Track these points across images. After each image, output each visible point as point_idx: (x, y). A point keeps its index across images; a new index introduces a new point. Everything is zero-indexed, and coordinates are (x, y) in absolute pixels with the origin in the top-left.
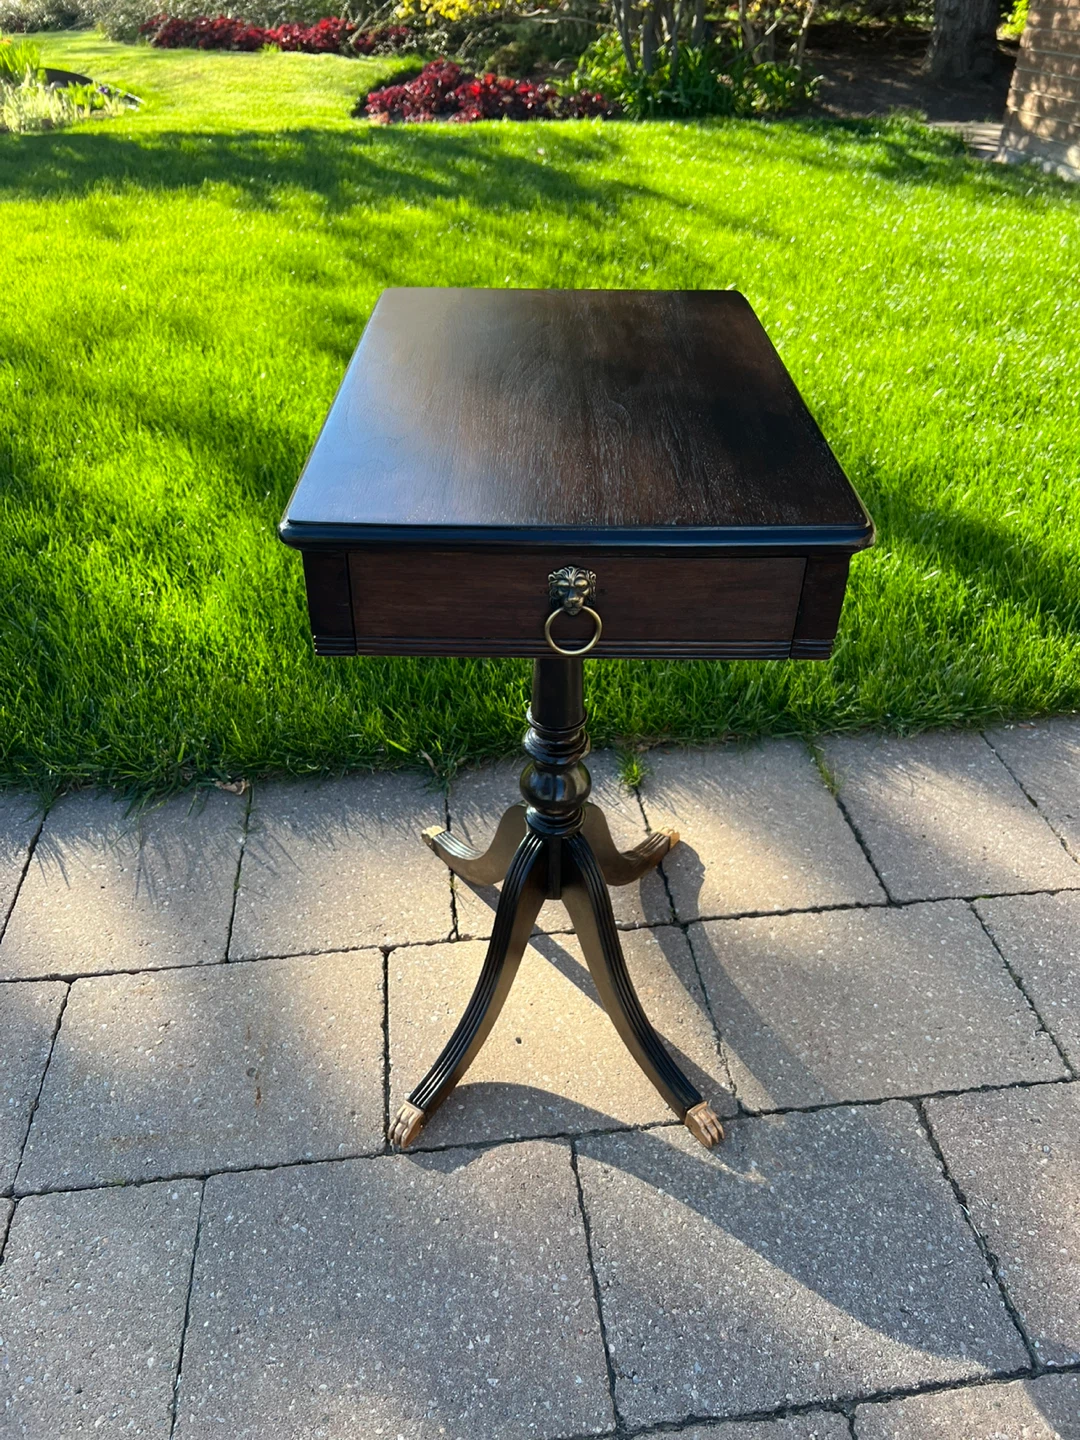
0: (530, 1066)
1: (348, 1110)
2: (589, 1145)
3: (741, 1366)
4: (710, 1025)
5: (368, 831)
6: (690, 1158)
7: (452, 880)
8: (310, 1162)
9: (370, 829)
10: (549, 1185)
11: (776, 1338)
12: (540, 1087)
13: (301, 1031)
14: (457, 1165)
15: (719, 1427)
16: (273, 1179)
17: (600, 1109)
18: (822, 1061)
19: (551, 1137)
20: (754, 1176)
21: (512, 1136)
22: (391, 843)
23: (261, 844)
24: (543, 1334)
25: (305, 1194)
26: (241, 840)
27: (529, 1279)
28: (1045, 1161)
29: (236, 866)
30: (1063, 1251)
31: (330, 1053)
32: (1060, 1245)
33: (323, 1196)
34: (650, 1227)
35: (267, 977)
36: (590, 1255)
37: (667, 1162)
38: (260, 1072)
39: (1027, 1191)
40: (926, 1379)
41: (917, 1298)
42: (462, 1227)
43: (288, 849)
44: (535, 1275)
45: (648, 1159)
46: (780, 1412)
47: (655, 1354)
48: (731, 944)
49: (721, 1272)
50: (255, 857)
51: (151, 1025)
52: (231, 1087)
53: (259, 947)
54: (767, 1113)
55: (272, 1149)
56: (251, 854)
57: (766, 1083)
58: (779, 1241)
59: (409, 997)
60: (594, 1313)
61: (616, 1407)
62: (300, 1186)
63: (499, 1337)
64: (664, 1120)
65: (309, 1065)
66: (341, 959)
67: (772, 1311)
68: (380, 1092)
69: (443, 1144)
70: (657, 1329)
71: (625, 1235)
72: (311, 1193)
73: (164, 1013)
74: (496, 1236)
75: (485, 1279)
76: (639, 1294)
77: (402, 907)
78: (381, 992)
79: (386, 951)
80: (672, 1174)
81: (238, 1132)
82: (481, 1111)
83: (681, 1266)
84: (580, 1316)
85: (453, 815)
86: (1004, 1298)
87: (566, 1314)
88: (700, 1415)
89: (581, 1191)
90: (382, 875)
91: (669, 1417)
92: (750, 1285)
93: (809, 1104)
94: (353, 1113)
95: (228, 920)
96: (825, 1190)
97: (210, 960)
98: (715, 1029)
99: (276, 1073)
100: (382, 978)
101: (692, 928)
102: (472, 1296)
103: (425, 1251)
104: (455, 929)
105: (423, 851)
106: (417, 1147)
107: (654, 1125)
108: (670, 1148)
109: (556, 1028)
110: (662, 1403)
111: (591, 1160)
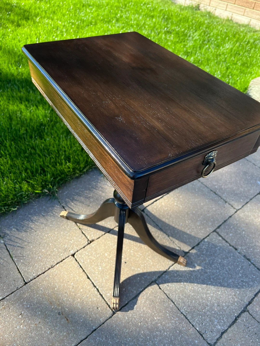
0: (133, 268)
1: (96, 308)
2: (160, 281)
3: (223, 314)
4: (165, 234)
5: (42, 221)
6: (183, 271)
7: (77, 225)
8: (96, 330)
9: (42, 220)
10: (158, 297)
11: (225, 303)
12: (139, 272)
13: (66, 293)
14: (134, 306)
15: (228, 331)
16: (89, 341)
17: (156, 270)
18: (192, 231)
19: (150, 284)
20: (198, 268)
21: (141, 290)
22: (52, 222)
23: (10, 240)
24: (182, 336)
25: (101, 340)
26: (2, 242)
27: (170, 324)
28: (244, 232)
29: (7, 251)
30: (258, 250)
31: (79, 294)
32: (257, 249)
33: (106, 337)
34: (186, 293)
35: (43, 282)
36: (178, 309)
37: (179, 275)
38: (62, 312)
39: (245, 241)
40: (255, 293)
41: (242, 277)
42: (146, 322)
43: (20, 238)
44: (171, 323)
45: (175, 277)
46: (236, 319)
47: (206, 324)
48: (156, 211)
49: (206, 295)
50: (11, 245)
51: (16, 317)
52: (57, 322)
53: (34, 273)
54: (190, 250)
55: (82, 333)
56: (9, 245)
57: (185, 243)
58: (212, 280)
59: (89, 266)
60: (189, 323)
61: (207, 342)
62: (98, 338)
63: (173, 344)
64: (171, 265)
65: (75, 302)
66: (62, 265)
67: (221, 297)
68: (101, 298)
69: (127, 302)
70: (203, 318)
71: (182, 299)
72: (102, 338)
73: (17, 311)
74: (155, 319)
75: (161, 332)
76: (194, 312)
77: (69, 240)
78: (81, 268)
79: (73, 255)
80: (182, 277)
81: (69, 334)
82: (129, 288)
83: (198, 299)
84: (187, 326)
85: (64, 205)
86: (255, 267)
87: (183, 327)
88: (223, 331)
89: (166, 294)
90: (56, 233)
91: (218, 336)
92: (213, 294)
93: (197, 243)
94: (98, 308)
95: (17, 270)
96: (212, 262)
97: (20, 286)
98: (167, 235)
99: (67, 309)
100: (78, 264)
101: (145, 211)
102: (161, 338)
103: (142, 334)
104: (88, 240)
105: (63, 220)
106: (121, 307)
107: (170, 267)
108: (177, 271)
109: (132, 254)
110: (215, 334)
111: (163, 285)
